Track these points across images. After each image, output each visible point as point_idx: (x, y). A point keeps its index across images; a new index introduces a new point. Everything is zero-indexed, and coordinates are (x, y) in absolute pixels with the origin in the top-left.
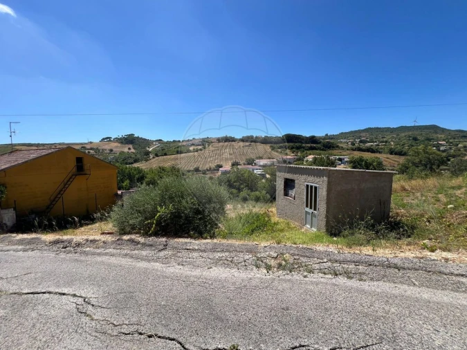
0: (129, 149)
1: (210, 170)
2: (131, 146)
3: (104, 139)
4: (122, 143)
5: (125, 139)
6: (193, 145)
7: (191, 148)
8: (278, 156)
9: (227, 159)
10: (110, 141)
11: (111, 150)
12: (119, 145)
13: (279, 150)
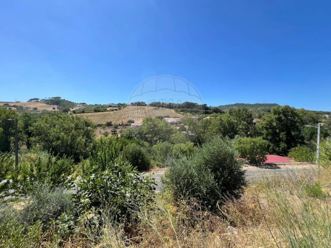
0: (54, 108)
1: (122, 125)
2: (56, 107)
3: (31, 100)
4: (48, 103)
5: (52, 101)
6: (110, 106)
7: (108, 109)
8: (181, 116)
9: (138, 117)
10: (37, 101)
11: (36, 109)
12: (45, 105)
13: (182, 113)
